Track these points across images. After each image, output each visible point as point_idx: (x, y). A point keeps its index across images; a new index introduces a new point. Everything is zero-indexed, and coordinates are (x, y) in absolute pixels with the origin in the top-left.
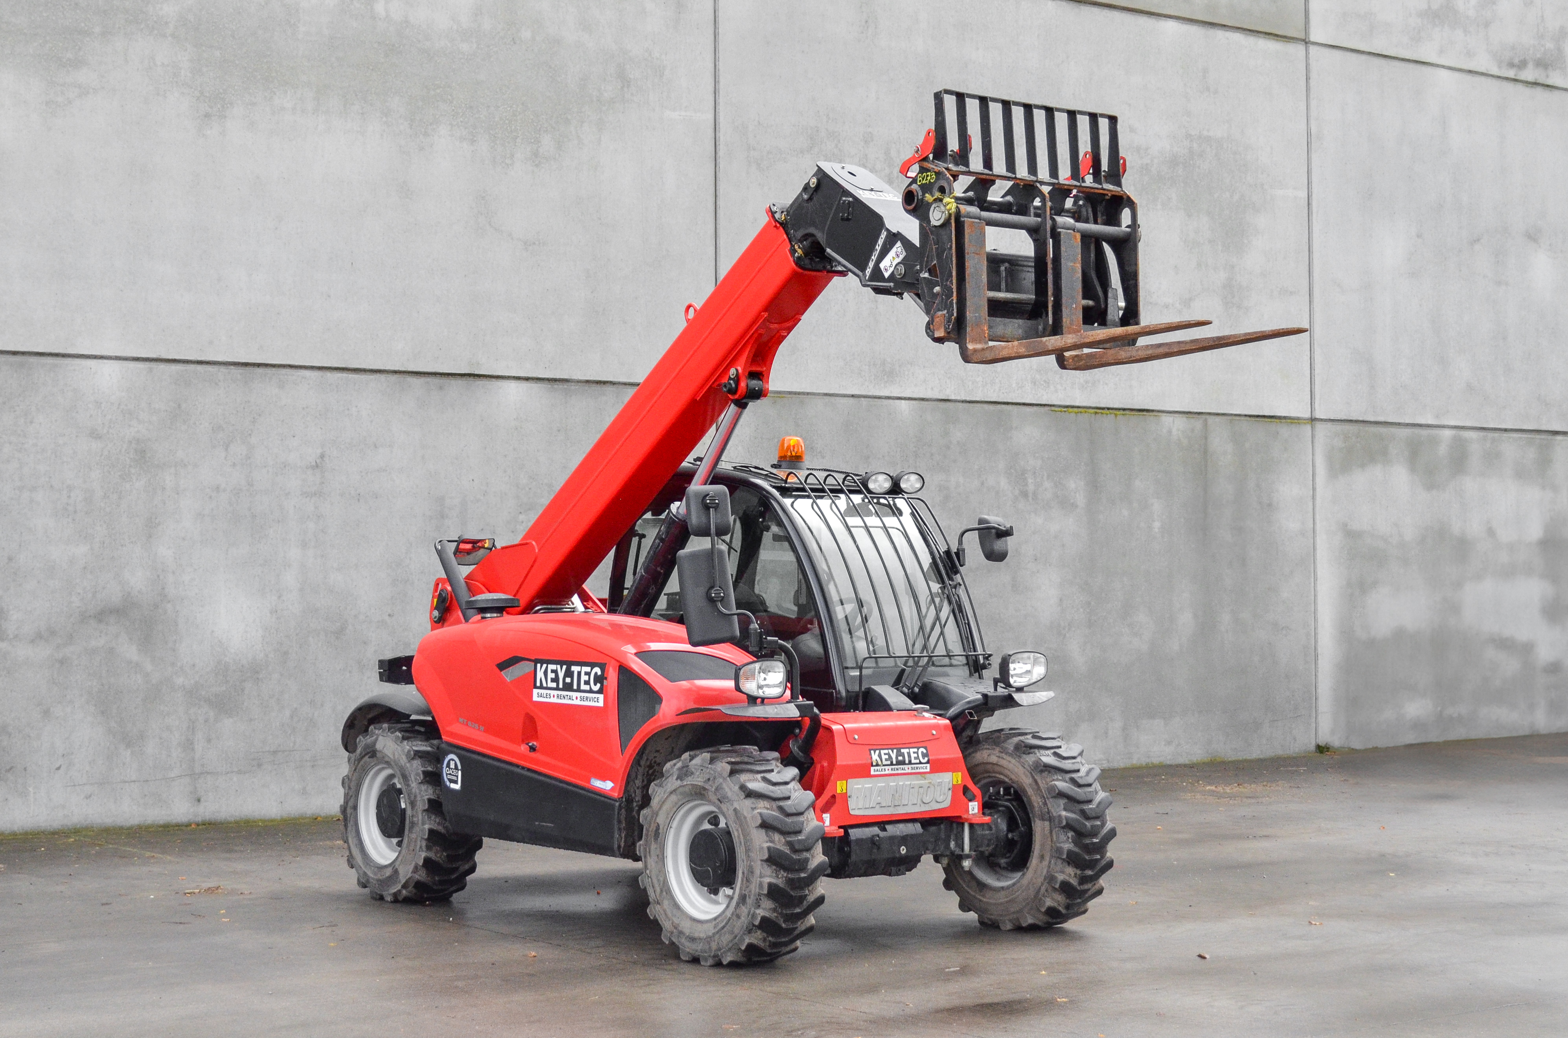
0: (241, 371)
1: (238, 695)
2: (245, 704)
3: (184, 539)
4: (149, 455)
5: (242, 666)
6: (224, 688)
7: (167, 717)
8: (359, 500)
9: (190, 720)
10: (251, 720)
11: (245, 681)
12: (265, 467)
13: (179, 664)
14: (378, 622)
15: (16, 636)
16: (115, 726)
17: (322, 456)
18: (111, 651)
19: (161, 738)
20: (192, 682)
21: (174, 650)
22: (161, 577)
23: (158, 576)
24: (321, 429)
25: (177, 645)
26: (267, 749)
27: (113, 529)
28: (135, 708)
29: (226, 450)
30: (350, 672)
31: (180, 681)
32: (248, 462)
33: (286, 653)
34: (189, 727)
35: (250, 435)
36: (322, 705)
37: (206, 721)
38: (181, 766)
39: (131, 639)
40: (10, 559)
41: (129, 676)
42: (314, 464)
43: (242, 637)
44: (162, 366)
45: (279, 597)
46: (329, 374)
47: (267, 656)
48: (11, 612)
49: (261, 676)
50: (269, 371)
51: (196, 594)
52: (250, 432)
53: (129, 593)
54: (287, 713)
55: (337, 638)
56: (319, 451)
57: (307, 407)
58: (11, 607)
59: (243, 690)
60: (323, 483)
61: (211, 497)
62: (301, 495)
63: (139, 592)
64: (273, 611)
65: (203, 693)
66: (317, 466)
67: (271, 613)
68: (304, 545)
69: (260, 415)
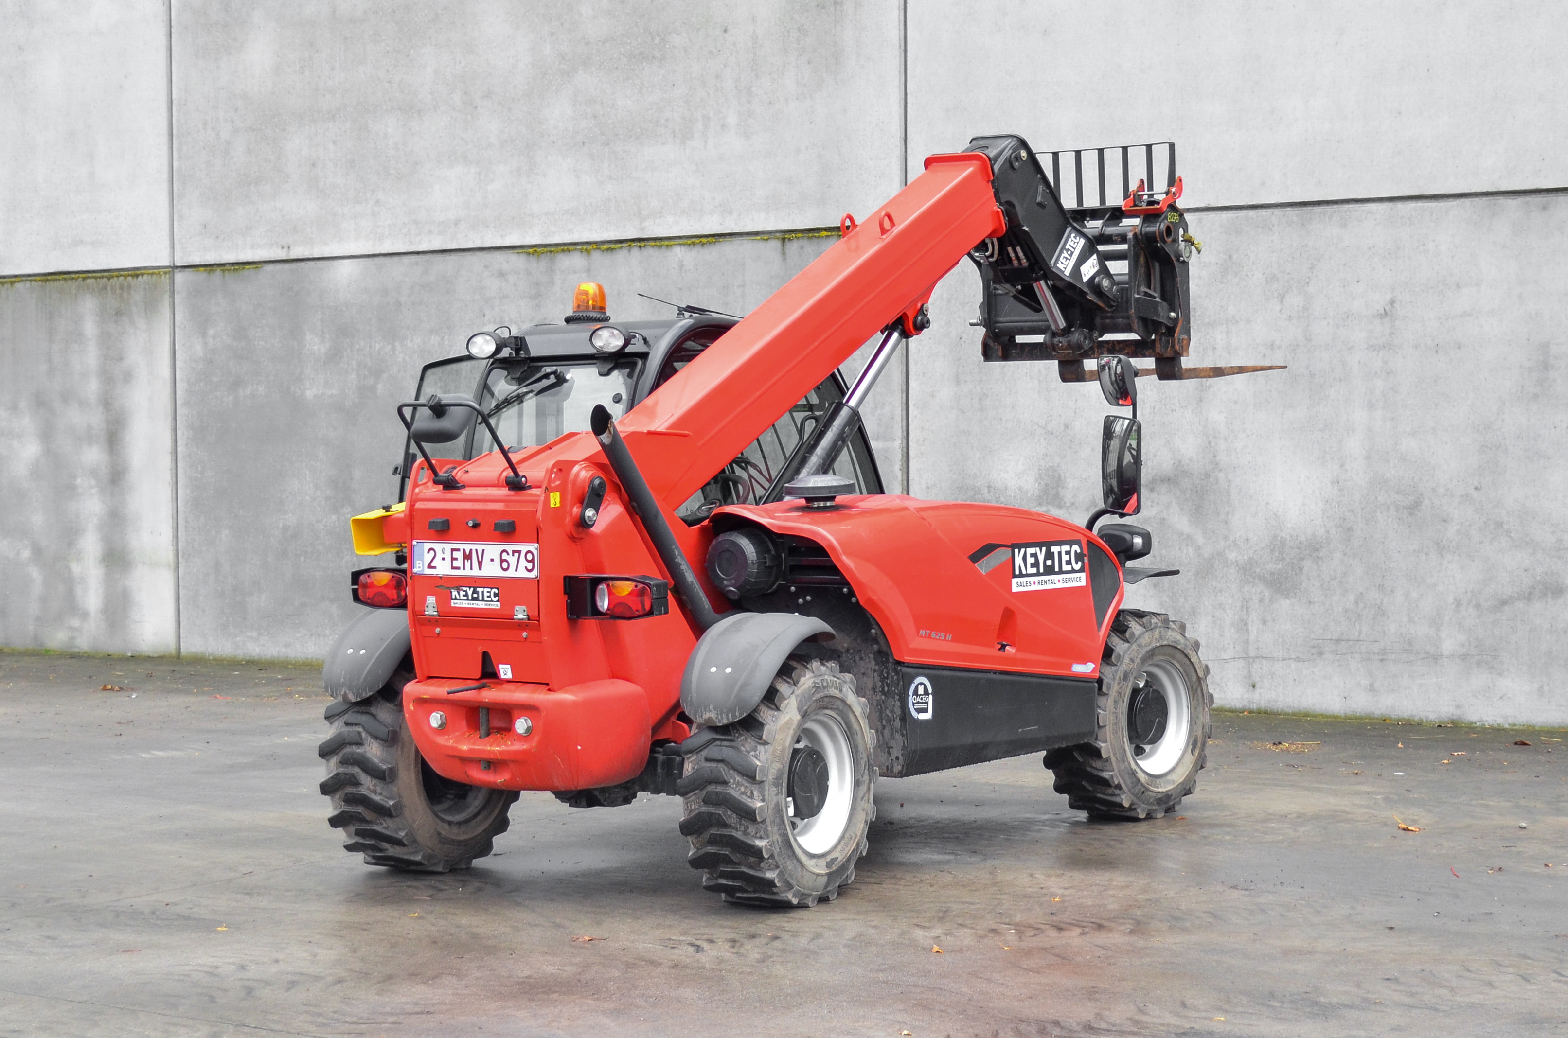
0: (1297, 212)
1: (1296, 574)
2: (1304, 585)
3: (1236, 402)
4: (1199, 313)
5: (1300, 542)
6: (1280, 566)
7: (1219, 594)
8: (1437, 352)
9: (1244, 598)
10: (1310, 602)
11: (1303, 559)
12: (1325, 318)
13: (1232, 538)
14: (1462, 496)
15: (1073, 504)
16: (1168, 600)
17: (1392, 302)
18: (1163, 521)
19: (1213, 616)
20: (1246, 557)
21: (1226, 523)
22: (1212, 444)
23: (1209, 443)
24: (1391, 270)
25: (1230, 517)
26: (1329, 637)
27: (1163, 394)
28: (1187, 583)
29: (1282, 302)
30: (1426, 554)
31: (1232, 556)
32: (1306, 314)
33: (1350, 529)
34: (1242, 607)
35: (1308, 283)
36: (1392, 591)
37: (1261, 601)
38: (1235, 647)
39: (1182, 510)
40: (1066, 427)
41: (1180, 549)
42: (1382, 311)
43: (1300, 510)
44: (1212, 215)
45: (1342, 466)
46: (1400, 205)
47: (1328, 532)
48: (1068, 480)
49: (1321, 554)
50: (1329, 209)
51: (1249, 463)
52: (1307, 280)
53: (1180, 462)
54: (1352, 598)
55: (1411, 514)
56: (1388, 296)
57: (1374, 247)
58: (1067, 475)
59: (1301, 569)
60: (1393, 333)
61: (1264, 356)
62: (1367, 349)
63: (1190, 460)
64: (1336, 482)
65: (1258, 570)
66: (1386, 313)
67: (1332, 483)
68: (1371, 406)
69: (1319, 260)
